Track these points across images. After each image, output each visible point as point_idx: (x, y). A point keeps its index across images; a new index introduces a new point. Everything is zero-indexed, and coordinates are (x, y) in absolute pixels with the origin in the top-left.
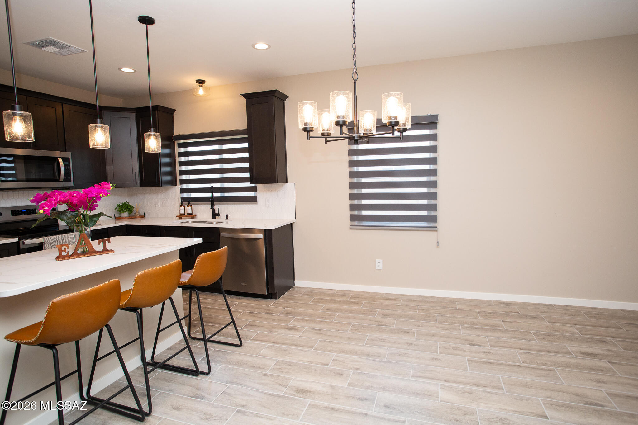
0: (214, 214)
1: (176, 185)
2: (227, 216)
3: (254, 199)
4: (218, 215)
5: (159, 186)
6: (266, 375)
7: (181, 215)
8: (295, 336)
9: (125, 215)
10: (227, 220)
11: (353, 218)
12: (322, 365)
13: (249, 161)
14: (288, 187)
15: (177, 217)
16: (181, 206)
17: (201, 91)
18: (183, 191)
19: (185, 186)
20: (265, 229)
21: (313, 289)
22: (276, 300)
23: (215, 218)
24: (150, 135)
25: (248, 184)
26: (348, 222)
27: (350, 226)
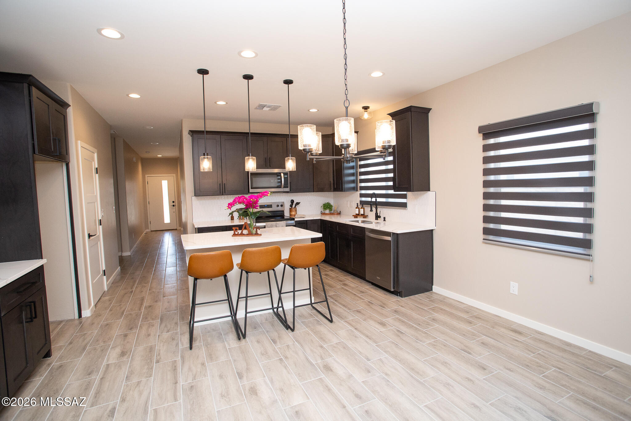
0: (377, 215)
1: (357, 191)
2: (384, 218)
3: (404, 205)
4: (380, 217)
5: (342, 191)
6: (322, 347)
7: (357, 214)
8: (377, 330)
9: (327, 211)
10: (384, 222)
11: (486, 231)
12: (366, 358)
13: (393, 172)
14: (430, 195)
15: (353, 216)
16: (356, 208)
17: (366, 116)
18: (362, 195)
19: (363, 192)
20: (394, 233)
21: (445, 298)
22: (401, 298)
23: (378, 219)
24: (289, 159)
25: (391, 192)
26: (481, 236)
27: (484, 239)
